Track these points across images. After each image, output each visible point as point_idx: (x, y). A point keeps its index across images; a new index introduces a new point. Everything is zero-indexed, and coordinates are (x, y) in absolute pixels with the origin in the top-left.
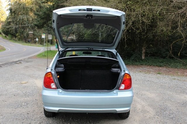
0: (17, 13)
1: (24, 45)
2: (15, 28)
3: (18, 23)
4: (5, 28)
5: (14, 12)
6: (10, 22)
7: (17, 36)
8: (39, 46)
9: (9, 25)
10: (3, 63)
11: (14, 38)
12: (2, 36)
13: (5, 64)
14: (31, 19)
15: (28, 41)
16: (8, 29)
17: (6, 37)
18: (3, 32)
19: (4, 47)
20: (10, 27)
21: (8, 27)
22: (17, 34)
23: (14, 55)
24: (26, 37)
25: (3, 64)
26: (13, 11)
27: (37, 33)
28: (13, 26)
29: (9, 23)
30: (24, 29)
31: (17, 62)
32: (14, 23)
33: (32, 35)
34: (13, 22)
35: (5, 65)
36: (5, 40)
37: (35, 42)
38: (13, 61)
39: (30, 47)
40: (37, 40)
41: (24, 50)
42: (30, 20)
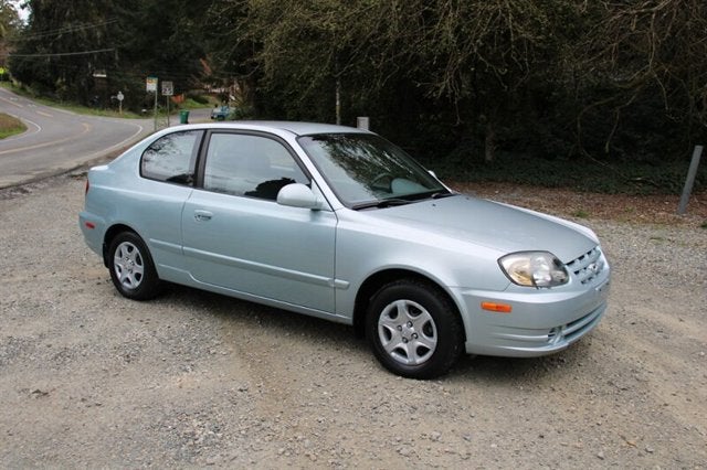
0: (56, 16)
1: (81, 113)
2: (52, 61)
3: (59, 47)
4: (20, 61)
5: (46, 11)
6: (33, 43)
7: (59, 87)
8: (127, 117)
9: (33, 53)
10: (30, 177)
11: (50, 93)
12: (13, 86)
13: (37, 180)
14: (99, 34)
15: (93, 102)
16: (31, 64)
17: (23, 89)
18: (14, 75)
19: (22, 119)
20: (37, 59)
21: (28, 57)
22: (59, 81)
23: (57, 145)
24: (86, 89)
25: (29, 182)
26: (42, 8)
27: (120, 77)
28: (45, 56)
29: (31, 47)
30: (79, 66)
31: (73, 173)
32: (46, 47)
33: (104, 82)
34: (44, 42)
35: (38, 185)
36: (21, 98)
37: (114, 106)
38: (60, 169)
39: (100, 118)
40: (121, 97)
41: (85, 128)
42: (96, 38)
